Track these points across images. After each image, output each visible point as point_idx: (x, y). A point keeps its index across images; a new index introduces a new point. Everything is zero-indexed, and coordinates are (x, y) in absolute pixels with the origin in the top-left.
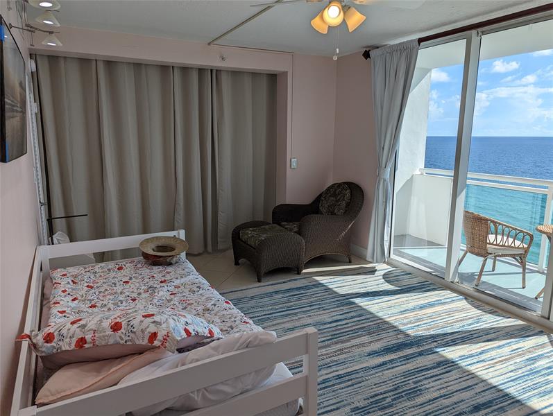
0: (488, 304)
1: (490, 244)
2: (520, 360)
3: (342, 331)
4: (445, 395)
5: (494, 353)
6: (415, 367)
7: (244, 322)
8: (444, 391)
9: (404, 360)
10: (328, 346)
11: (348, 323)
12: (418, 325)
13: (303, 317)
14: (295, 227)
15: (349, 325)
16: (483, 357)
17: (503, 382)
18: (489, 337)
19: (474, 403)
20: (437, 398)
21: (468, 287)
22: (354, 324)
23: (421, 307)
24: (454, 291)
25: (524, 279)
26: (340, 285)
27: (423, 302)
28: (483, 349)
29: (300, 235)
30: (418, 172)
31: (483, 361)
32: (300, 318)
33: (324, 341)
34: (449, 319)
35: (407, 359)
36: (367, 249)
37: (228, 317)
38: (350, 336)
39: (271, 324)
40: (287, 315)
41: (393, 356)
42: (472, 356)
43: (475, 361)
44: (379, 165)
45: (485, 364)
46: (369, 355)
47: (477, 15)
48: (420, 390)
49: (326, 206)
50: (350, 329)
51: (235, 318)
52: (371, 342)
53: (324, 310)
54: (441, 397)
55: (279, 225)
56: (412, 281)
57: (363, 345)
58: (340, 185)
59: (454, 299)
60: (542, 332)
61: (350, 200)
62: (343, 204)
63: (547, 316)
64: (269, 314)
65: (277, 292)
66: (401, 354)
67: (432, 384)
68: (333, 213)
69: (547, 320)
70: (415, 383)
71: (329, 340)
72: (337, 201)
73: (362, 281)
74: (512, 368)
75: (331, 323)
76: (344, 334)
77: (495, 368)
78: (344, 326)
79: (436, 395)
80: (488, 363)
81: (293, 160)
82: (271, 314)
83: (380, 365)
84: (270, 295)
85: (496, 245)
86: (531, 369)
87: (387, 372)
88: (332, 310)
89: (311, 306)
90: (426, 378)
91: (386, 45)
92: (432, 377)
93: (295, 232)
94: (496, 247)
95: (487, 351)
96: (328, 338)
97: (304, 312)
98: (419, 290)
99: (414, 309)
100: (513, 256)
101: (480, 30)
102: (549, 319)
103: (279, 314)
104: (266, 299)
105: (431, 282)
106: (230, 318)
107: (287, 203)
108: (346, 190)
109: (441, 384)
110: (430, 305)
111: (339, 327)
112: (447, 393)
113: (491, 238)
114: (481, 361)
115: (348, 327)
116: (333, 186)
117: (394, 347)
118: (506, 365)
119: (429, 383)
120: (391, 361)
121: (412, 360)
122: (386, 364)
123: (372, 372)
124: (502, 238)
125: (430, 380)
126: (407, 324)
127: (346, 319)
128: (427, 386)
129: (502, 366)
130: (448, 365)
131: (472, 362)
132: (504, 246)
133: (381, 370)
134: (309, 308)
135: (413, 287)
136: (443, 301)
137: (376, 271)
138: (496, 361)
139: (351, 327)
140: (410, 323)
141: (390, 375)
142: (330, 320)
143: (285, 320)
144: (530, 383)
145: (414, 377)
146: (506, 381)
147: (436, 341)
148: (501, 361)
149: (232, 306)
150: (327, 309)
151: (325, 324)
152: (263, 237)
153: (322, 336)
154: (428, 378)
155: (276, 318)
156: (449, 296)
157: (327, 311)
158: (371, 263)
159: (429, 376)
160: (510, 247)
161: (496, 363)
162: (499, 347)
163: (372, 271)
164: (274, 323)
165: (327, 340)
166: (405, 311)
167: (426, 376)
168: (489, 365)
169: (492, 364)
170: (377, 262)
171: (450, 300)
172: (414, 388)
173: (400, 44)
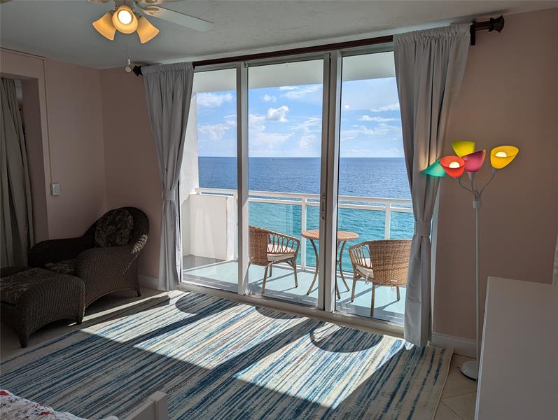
0: (276, 308)
1: (269, 253)
2: (315, 352)
3: (151, 378)
4: (269, 410)
5: (294, 354)
6: (236, 391)
7: (42, 414)
8: (267, 405)
9: (224, 387)
10: (140, 401)
11: (156, 367)
12: (226, 346)
13: (99, 377)
14: (66, 266)
15: (157, 368)
16: (288, 359)
17: (309, 377)
18: (287, 339)
19: (294, 407)
20: (264, 415)
21: (257, 296)
22: (163, 365)
23: (224, 327)
24: (248, 303)
25: (296, 278)
26: (134, 325)
27: (224, 321)
28: (285, 352)
29: (76, 275)
30: (194, 192)
31: (289, 363)
32: (95, 379)
33: (133, 397)
34: (251, 331)
35: (227, 385)
36: (158, 278)
37: (14, 414)
38: (162, 380)
39: (56, 398)
40: (76, 380)
41: (213, 387)
42: (279, 361)
43: (283, 365)
44: (164, 188)
45: (291, 365)
46: (188, 394)
47: (245, 48)
48: (247, 414)
49: (104, 236)
50: (159, 373)
51: (25, 412)
52: (186, 380)
53: (123, 359)
54: (267, 413)
55: (43, 267)
56: (208, 303)
57: (178, 386)
58: (119, 211)
59: (249, 311)
60: (321, 322)
61: (134, 226)
62: (127, 232)
63: (322, 308)
64: (50, 387)
65: (53, 355)
66: (219, 382)
67: (256, 403)
68: (114, 244)
69: (322, 312)
70: (240, 408)
71: (139, 393)
72: (119, 229)
73: (158, 314)
74: (311, 362)
75: (135, 372)
76: (155, 380)
77: (300, 367)
78: (152, 371)
79: (262, 412)
80: (293, 363)
81: (54, 186)
82: (53, 385)
83: (203, 402)
84: (44, 360)
85: (275, 253)
86: (325, 358)
87: (211, 407)
88: (133, 357)
89: (105, 359)
90: (249, 399)
91: (158, 64)
92: (253, 395)
93: (69, 273)
94: (275, 255)
95: (289, 352)
96: (137, 392)
97: (98, 369)
98: (218, 310)
99: (218, 330)
100: (286, 261)
101: (247, 62)
102: (324, 309)
103: (65, 382)
104: (40, 368)
105: (224, 298)
106: (17, 415)
107: (50, 238)
108: (128, 217)
109: (263, 400)
110: (231, 322)
111: (146, 375)
112: (271, 406)
113: (270, 247)
114: (287, 364)
115: (156, 372)
116: (110, 213)
117: (211, 377)
118: (306, 361)
119: (253, 402)
120: (212, 394)
121: (230, 385)
122: (208, 398)
123: (196, 414)
124: (278, 247)
125: (252, 400)
126: (216, 348)
127: (152, 362)
128: (252, 407)
129: (305, 362)
130: (264, 377)
131: (281, 367)
132: (279, 253)
133: (204, 407)
134: (103, 363)
135: (211, 308)
136: (241, 316)
137: (169, 299)
138: (298, 359)
139: (159, 370)
140: (218, 346)
141: (215, 409)
142: (133, 369)
143: (75, 388)
144: (328, 371)
145: (237, 402)
146: (311, 375)
147: (246, 357)
148: (302, 358)
149: (13, 397)
150: (126, 357)
151: (129, 376)
152: (24, 287)
153: (130, 391)
154: (251, 397)
155: (61, 389)
156: (245, 309)
157: (128, 359)
158: (163, 292)
159: (250, 395)
160: (283, 253)
161: (299, 361)
162: (297, 346)
163: (166, 301)
164: (61, 395)
165: (136, 395)
166: (210, 335)
167: (248, 397)
168: (294, 365)
169: (297, 363)
170: (170, 290)
171: (246, 312)
172: (241, 413)
173: (174, 64)
